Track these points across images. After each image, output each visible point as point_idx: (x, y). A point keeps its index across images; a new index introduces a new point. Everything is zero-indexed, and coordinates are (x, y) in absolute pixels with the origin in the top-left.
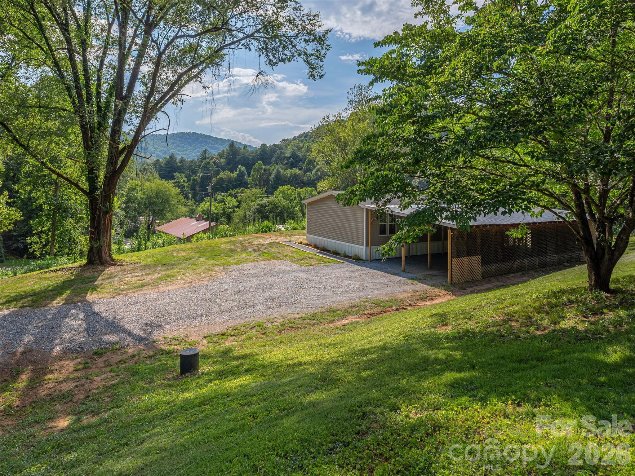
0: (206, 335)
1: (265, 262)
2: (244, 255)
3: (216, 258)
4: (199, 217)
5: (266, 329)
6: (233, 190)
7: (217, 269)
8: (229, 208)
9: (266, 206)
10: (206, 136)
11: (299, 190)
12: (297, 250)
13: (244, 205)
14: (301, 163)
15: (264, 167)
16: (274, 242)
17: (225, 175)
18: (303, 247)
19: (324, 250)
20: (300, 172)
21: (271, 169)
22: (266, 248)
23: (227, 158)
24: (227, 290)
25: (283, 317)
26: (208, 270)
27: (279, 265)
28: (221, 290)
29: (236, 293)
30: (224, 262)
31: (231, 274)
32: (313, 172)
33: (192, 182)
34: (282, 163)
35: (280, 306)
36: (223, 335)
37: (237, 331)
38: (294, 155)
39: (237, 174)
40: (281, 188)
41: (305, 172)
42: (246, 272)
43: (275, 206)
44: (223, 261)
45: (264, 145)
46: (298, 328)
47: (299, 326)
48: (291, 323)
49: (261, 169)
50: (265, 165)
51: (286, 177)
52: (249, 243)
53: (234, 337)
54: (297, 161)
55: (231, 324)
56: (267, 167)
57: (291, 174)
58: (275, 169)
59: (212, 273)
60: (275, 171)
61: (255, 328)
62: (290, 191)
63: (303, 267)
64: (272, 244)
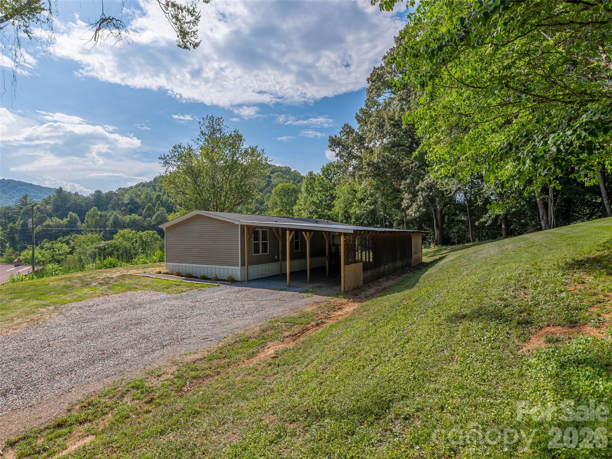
0: (13, 438)
1: (120, 295)
2: (86, 290)
3: (43, 297)
4: (17, 262)
5: (150, 390)
6: (63, 236)
7: (43, 310)
8: (60, 255)
9: (105, 249)
10: (27, 184)
11: (140, 233)
12: (158, 280)
13: (78, 250)
14: (140, 210)
15: (99, 213)
16: (125, 275)
17: (53, 221)
18: (163, 276)
19: (190, 276)
20: (140, 217)
21: (108, 215)
22: (116, 281)
23: (54, 205)
24: (64, 336)
25: (174, 363)
26: (27, 313)
27: (140, 296)
28: (51, 338)
29: (80, 339)
30: (56, 300)
31: (68, 314)
32: (154, 217)
33: (9, 230)
34: (120, 210)
35: (163, 346)
36: (59, 426)
37: (92, 410)
38: (132, 202)
39: (68, 221)
40: (121, 232)
41: (145, 218)
42: (94, 308)
43: (116, 248)
44: (53, 300)
45: (99, 192)
46: (207, 376)
47: (208, 372)
48: (192, 370)
49: (97, 215)
50: (101, 211)
51: (125, 223)
52: (91, 278)
53: (86, 426)
54: (136, 208)
55: (76, 396)
56: (104, 213)
57: (131, 219)
58: (112, 215)
59: (34, 317)
60: (113, 216)
61: (129, 394)
62: (131, 234)
63: (174, 295)
64: (123, 277)
